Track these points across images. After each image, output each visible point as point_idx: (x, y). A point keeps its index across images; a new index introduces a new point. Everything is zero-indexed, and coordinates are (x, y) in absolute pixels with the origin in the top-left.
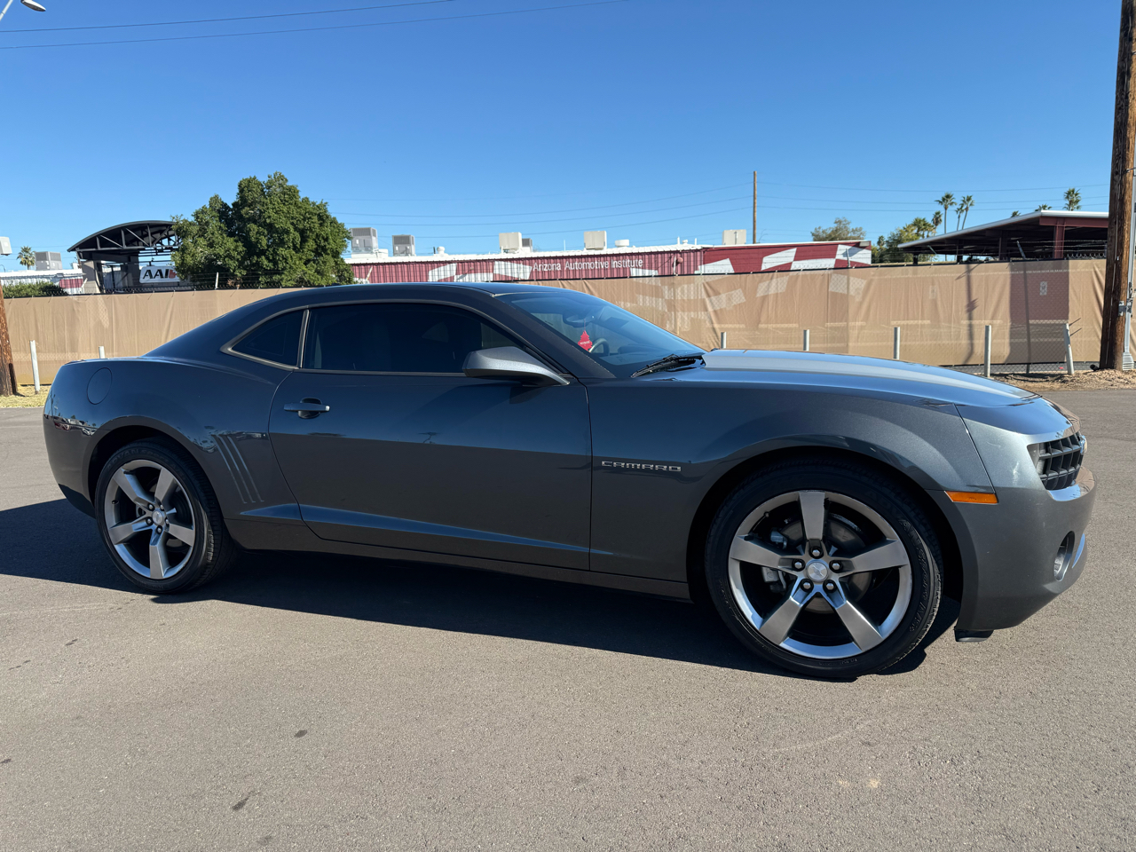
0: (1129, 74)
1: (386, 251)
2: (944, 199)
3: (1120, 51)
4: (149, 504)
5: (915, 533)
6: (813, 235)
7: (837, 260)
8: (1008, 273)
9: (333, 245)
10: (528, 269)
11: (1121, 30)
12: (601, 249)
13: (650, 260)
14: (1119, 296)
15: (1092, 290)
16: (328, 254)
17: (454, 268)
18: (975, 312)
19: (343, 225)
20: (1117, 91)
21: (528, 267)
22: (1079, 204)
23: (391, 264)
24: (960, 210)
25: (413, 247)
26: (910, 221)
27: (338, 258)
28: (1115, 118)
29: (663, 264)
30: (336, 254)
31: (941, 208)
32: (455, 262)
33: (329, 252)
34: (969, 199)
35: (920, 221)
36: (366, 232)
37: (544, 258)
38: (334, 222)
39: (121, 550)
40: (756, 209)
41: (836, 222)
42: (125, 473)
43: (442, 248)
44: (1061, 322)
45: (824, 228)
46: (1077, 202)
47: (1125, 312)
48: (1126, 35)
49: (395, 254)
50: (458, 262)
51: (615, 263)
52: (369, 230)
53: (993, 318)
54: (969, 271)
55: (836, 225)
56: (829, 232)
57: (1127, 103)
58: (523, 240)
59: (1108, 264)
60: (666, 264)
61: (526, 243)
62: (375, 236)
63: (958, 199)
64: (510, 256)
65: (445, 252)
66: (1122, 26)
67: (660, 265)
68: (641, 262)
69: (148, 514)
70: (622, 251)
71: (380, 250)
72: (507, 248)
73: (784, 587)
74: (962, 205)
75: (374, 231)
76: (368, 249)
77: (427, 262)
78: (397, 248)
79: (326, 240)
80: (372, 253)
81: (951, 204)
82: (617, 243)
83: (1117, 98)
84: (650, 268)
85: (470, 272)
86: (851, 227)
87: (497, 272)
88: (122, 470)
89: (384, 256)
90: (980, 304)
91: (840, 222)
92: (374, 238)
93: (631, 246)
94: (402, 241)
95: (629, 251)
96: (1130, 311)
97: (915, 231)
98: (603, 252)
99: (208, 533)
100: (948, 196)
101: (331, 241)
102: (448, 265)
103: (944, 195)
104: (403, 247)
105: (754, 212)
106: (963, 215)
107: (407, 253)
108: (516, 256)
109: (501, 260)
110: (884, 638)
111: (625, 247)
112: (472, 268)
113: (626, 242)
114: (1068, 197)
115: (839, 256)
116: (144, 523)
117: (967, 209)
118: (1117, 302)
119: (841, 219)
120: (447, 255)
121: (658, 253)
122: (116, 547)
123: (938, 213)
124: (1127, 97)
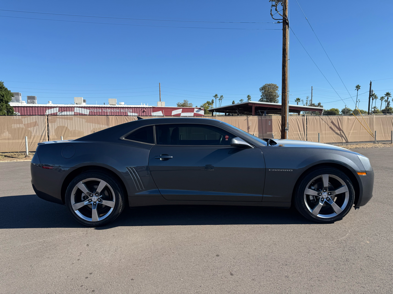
0: (285, 66)
1: (25, 102)
2: (215, 96)
3: (283, 60)
4: (91, 194)
5: (350, 183)
6: (177, 104)
7: (194, 113)
8: (257, 119)
9: (6, 99)
10: (88, 111)
11: (283, 54)
12: (115, 105)
13: (135, 110)
14: (285, 126)
15: (278, 125)
16: (3, 102)
17: (58, 110)
18: (249, 130)
19: (10, 91)
20: (282, 70)
21: (88, 110)
22: (251, 99)
23: (27, 107)
24: (220, 99)
25: (36, 100)
26: (206, 102)
27: (7, 104)
28: (282, 78)
29: (139, 112)
30: (7, 102)
31: (214, 99)
32: (58, 107)
33: (4, 101)
34: (222, 96)
35: (209, 102)
36: (17, 94)
37: (95, 107)
38: (6, 89)
39: (77, 212)
40: (161, 95)
41: (184, 101)
42: (82, 183)
43: (51, 102)
44: (271, 133)
45: (181, 103)
46: (250, 99)
47: (287, 130)
48: (284, 56)
49: (28, 103)
50: (59, 107)
51: (122, 110)
52: (18, 93)
53: (254, 132)
54: (248, 118)
55: (184, 102)
56: (182, 104)
57: (285, 74)
58: (83, 100)
59: (282, 117)
60: (140, 112)
61: (84, 101)
62: (21, 96)
63: (219, 96)
64: (78, 106)
65: (52, 103)
66: (283, 53)
67: (138, 112)
68: (131, 110)
69: (90, 198)
70: (122, 106)
71: (23, 101)
72: (77, 103)
73: (316, 200)
74: (220, 98)
75: (20, 94)
76: (18, 101)
77: (46, 107)
78: (29, 101)
79: (3, 96)
80: (19, 102)
81: (217, 97)
82: (120, 103)
83: (282, 72)
84: (135, 113)
85: (64, 111)
86: (189, 103)
87: (76, 112)
88: (81, 182)
89: (25, 104)
90: (251, 127)
91: (185, 101)
92: (20, 97)
93: (125, 105)
94: (31, 99)
95: (125, 106)
96: (288, 130)
97: (207, 105)
98: (115, 106)
99: (121, 202)
100: (216, 95)
101: (5, 97)
102: (55, 108)
103: (215, 95)
104: (32, 101)
105: (160, 96)
106: (221, 101)
107: (33, 103)
108: (81, 106)
109: (77, 107)
110: (342, 211)
111: (123, 105)
112: (65, 109)
113: (123, 103)
114: (248, 97)
115: (195, 112)
116: (88, 202)
117: (222, 99)
118: (285, 128)
119: (186, 100)
120: (52, 104)
121: (137, 108)
122: (76, 211)
123: (213, 100)
124: (285, 72)
